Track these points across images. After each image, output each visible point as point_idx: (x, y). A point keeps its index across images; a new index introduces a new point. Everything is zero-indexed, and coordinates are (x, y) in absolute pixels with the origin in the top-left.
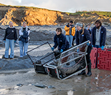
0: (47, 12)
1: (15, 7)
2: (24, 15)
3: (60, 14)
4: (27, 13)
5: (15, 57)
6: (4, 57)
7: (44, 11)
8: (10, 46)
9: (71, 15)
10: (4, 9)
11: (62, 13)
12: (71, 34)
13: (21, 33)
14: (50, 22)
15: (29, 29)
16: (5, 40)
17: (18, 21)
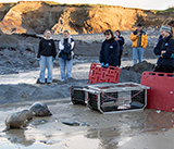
0: (121, 12)
1: (74, 6)
2: (87, 17)
3: (141, 13)
4: (91, 13)
5: (54, 81)
6: (38, 82)
7: (116, 10)
8: (47, 66)
9: (158, 13)
10: (58, 9)
11: (145, 11)
12: (139, 45)
13: (62, 47)
14: (126, 26)
15: (72, 40)
16: (39, 57)
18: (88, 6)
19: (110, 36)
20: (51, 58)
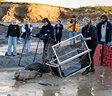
0: (50, 8)
2: (26, 11)
3: (63, 10)
4: (29, 9)
5: (18, 54)
7: (47, 7)
10: (7, 5)
11: (66, 9)
14: (53, 18)
16: (7, 37)
17: (20, 18)
18: (27, 4)
19: (47, 23)
20: (16, 37)
